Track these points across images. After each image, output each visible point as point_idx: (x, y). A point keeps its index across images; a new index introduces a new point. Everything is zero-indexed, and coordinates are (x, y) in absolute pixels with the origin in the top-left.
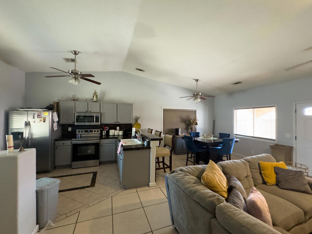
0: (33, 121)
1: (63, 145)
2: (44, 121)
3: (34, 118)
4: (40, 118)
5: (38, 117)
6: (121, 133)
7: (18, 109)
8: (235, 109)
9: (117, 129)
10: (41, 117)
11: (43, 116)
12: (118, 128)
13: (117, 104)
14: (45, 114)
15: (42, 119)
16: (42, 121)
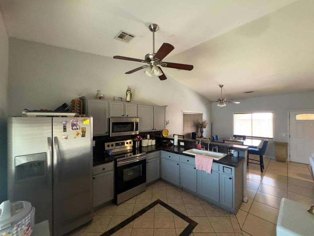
0: (64, 137)
1: (104, 171)
2: (83, 136)
3: (65, 129)
4: (77, 129)
5: (74, 128)
6: (153, 142)
7: (24, 113)
8: (235, 114)
9: (148, 138)
10: (78, 127)
11: (82, 126)
12: (148, 136)
13: (153, 107)
14: (85, 122)
15: (80, 131)
16: (80, 136)
